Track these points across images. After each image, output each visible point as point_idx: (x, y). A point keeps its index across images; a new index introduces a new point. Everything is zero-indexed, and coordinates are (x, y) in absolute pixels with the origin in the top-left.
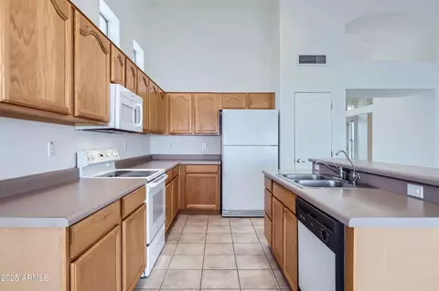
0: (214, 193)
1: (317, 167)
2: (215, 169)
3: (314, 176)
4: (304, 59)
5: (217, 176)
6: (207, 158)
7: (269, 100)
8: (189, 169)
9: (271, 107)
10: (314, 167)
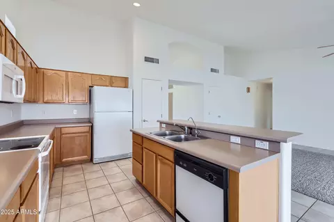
0: (86, 147)
1: (164, 126)
2: (86, 129)
3: (167, 132)
4: (147, 59)
5: (89, 135)
6: (80, 121)
7: (124, 82)
8: (64, 131)
9: (126, 86)
10: (161, 126)
